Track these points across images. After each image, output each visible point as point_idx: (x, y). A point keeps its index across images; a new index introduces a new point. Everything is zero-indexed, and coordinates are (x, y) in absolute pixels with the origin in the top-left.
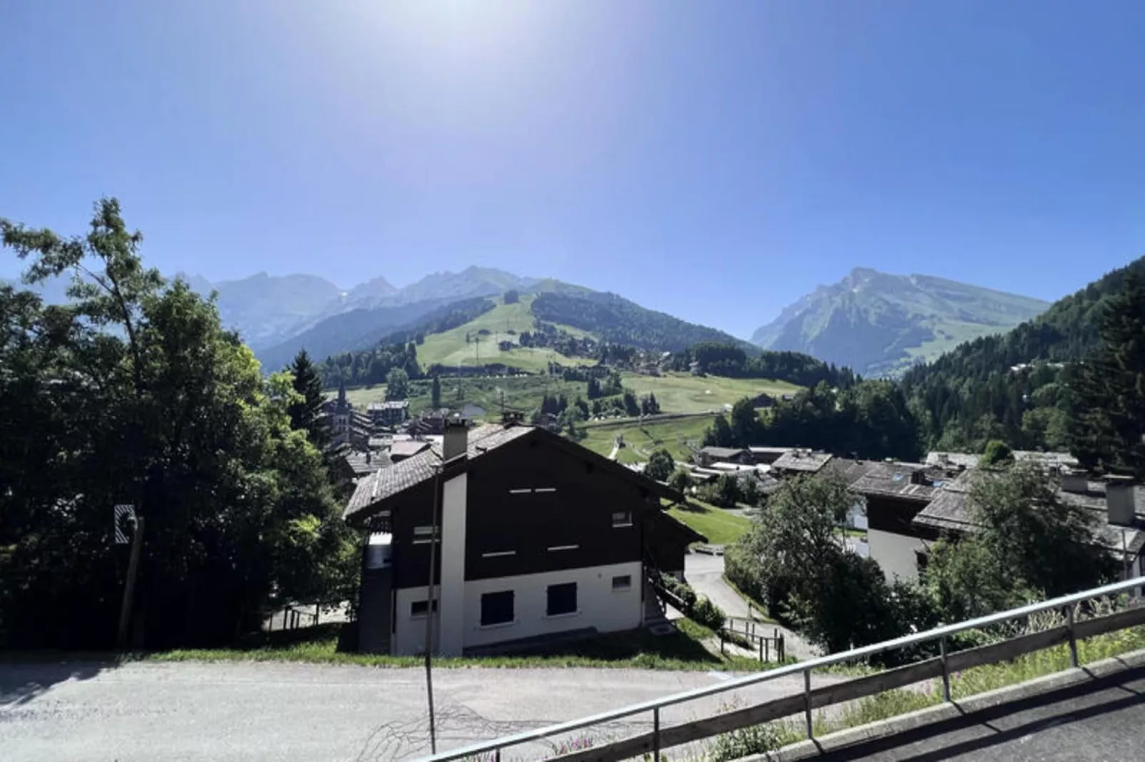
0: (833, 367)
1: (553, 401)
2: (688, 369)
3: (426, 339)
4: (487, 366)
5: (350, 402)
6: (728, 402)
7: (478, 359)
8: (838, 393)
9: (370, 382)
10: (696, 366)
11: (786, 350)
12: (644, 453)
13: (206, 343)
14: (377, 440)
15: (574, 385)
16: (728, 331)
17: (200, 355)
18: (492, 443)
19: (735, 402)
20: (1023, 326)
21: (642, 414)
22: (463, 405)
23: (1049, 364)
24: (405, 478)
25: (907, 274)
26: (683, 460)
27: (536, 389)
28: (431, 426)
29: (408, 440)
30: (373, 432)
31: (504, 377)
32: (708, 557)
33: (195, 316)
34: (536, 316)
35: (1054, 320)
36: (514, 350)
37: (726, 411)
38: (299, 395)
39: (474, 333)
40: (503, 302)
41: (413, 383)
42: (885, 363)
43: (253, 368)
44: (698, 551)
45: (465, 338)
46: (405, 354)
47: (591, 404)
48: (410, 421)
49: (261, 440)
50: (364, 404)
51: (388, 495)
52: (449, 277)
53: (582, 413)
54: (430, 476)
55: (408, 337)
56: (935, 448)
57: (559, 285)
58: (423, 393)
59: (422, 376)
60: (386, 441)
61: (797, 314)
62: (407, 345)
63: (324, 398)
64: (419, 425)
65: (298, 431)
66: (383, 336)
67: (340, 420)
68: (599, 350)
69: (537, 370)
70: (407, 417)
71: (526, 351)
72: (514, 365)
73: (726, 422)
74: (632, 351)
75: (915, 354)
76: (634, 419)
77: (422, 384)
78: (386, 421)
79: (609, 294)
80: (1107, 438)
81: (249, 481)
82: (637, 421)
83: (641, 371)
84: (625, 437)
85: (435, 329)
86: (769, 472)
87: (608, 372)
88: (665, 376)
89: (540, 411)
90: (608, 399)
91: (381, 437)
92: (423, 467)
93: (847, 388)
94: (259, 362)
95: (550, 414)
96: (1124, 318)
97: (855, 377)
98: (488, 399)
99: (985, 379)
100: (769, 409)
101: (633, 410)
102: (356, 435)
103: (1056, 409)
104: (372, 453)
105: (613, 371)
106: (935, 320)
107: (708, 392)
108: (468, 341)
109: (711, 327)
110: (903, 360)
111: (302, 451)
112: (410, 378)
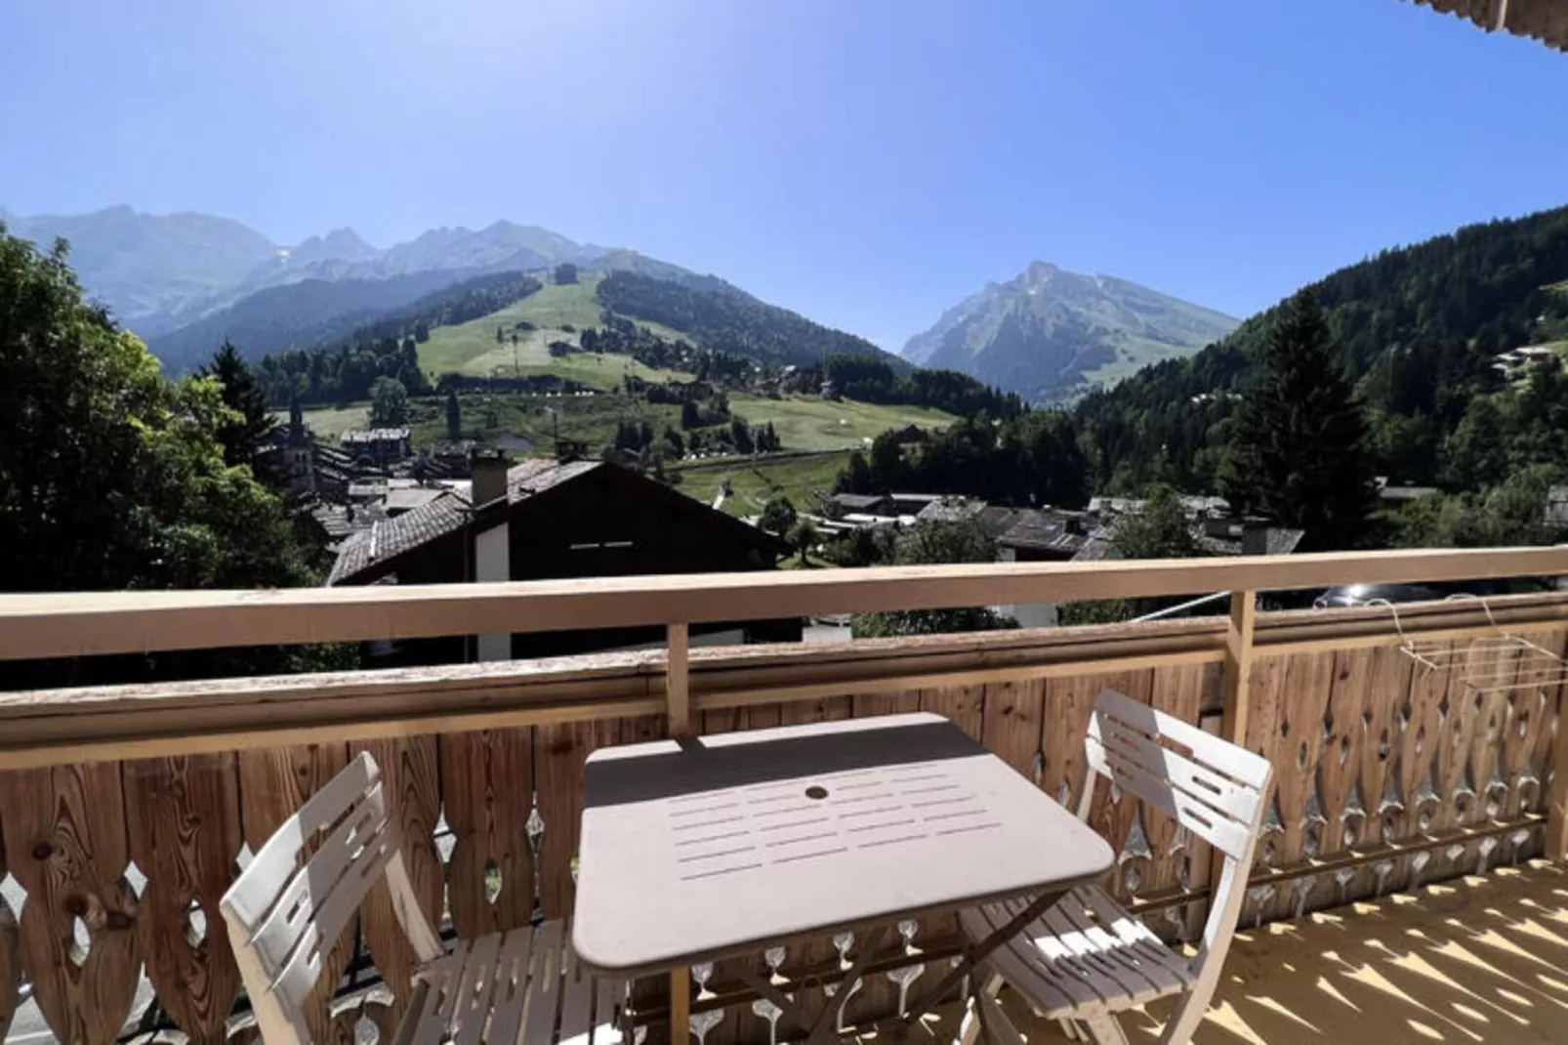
0: (998, 391)
1: (632, 430)
2: (819, 390)
3: (431, 333)
4: (532, 379)
5: (311, 428)
6: (868, 436)
7: (517, 369)
8: (1000, 426)
9: (343, 398)
10: (830, 387)
11: (942, 368)
12: (757, 503)
13: (59, 324)
14: (361, 487)
15: (662, 409)
16: (873, 341)
17: (52, 345)
18: (543, 483)
19: (876, 436)
20: (1210, 347)
21: (756, 451)
22: (498, 435)
23: (1229, 396)
24: (417, 532)
25: (1093, 274)
26: (807, 512)
27: (609, 415)
28: (449, 467)
29: (412, 487)
30: (355, 476)
31: (559, 395)
32: (834, 629)
33: (32, 281)
34: (604, 305)
35: (1241, 343)
36: (573, 356)
37: (865, 449)
38: (234, 413)
39: (511, 327)
40: (554, 281)
41: (415, 402)
42: (1058, 389)
43: (147, 369)
44: (822, 623)
45: (496, 334)
46: (398, 356)
47: (686, 435)
48: (415, 459)
49: (180, 478)
50: (336, 432)
51: (394, 554)
52: (462, 237)
53: (675, 448)
54: (454, 527)
55: (402, 331)
56: (1100, 494)
57: (637, 259)
58: (432, 416)
59: (429, 391)
60: (379, 489)
61: (960, 319)
62: (401, 343)
63: (271, 421)
64: (428, 465)
65: (237, 468)
66: (358, 324)
67: (297, 457)
68: (698, 360)
69: (609, 385)
70: (409, 453)
71: (590, 357)
72: (573, 378)
73: (864, 463)
74: (744, 364)
75: (1093, 377)
76: (746, 457)
77: (431, 403)
78: (376, 459)
79: (712, 279)
80: (1257, 479)
81: (170, 538)
82: (750, 460)
83: (756, 391)
84: (733, 481)
85: (445, 317)
86: (913, 525)
87: (711, 392)
88: (788, 400)
89: (613, 446)
90: (710, 429)
91: (367, 483)
92: (442, 517)
93: (1012, 419)
94: (156, 360)
95: (628, 450)
96: (1291, 343)
97: (1022, 405)
98: (535, 427)
99: (1164, 411)
100: (917, 445)
101: (744, 445)
102: (325, 480)
103: (1229, 448)
104: (354, 506)
105: (717, 390)
106: (1119, 336)
107: (843, 422)
108: (500, 338)
109: (851, 333)
110: (1079, 386)
111: (250, 496)
112: (409, 395)
